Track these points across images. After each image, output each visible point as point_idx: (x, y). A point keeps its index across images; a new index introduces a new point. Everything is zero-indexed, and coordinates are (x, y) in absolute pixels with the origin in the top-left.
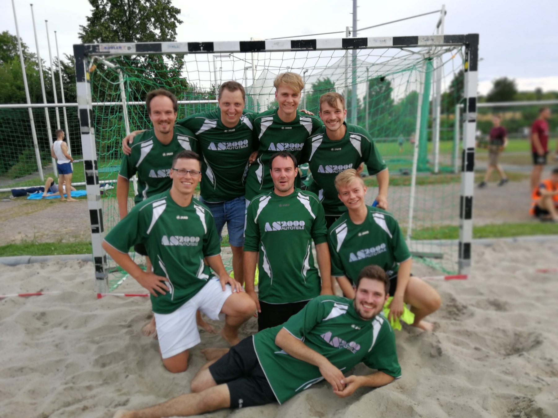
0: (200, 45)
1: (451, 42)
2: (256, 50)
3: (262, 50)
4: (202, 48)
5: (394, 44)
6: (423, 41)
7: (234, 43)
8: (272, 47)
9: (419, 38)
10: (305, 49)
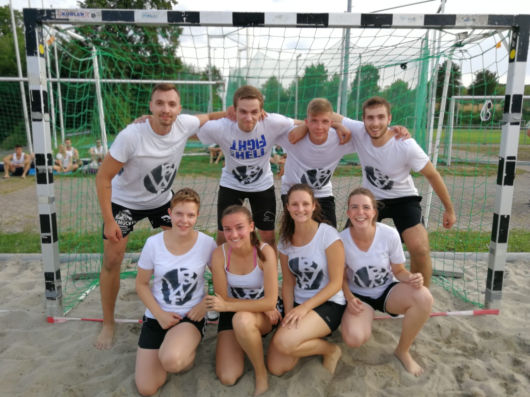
0: (183, 15)
1: (497, 23)
2: (253, 24)
3: (260, 24)
4: (185, 19)
5: (425, 24)
6: (462, 21)
7: (226, 13)
8: (273, 21)
9: (457, 17)
10: (314, 25)
